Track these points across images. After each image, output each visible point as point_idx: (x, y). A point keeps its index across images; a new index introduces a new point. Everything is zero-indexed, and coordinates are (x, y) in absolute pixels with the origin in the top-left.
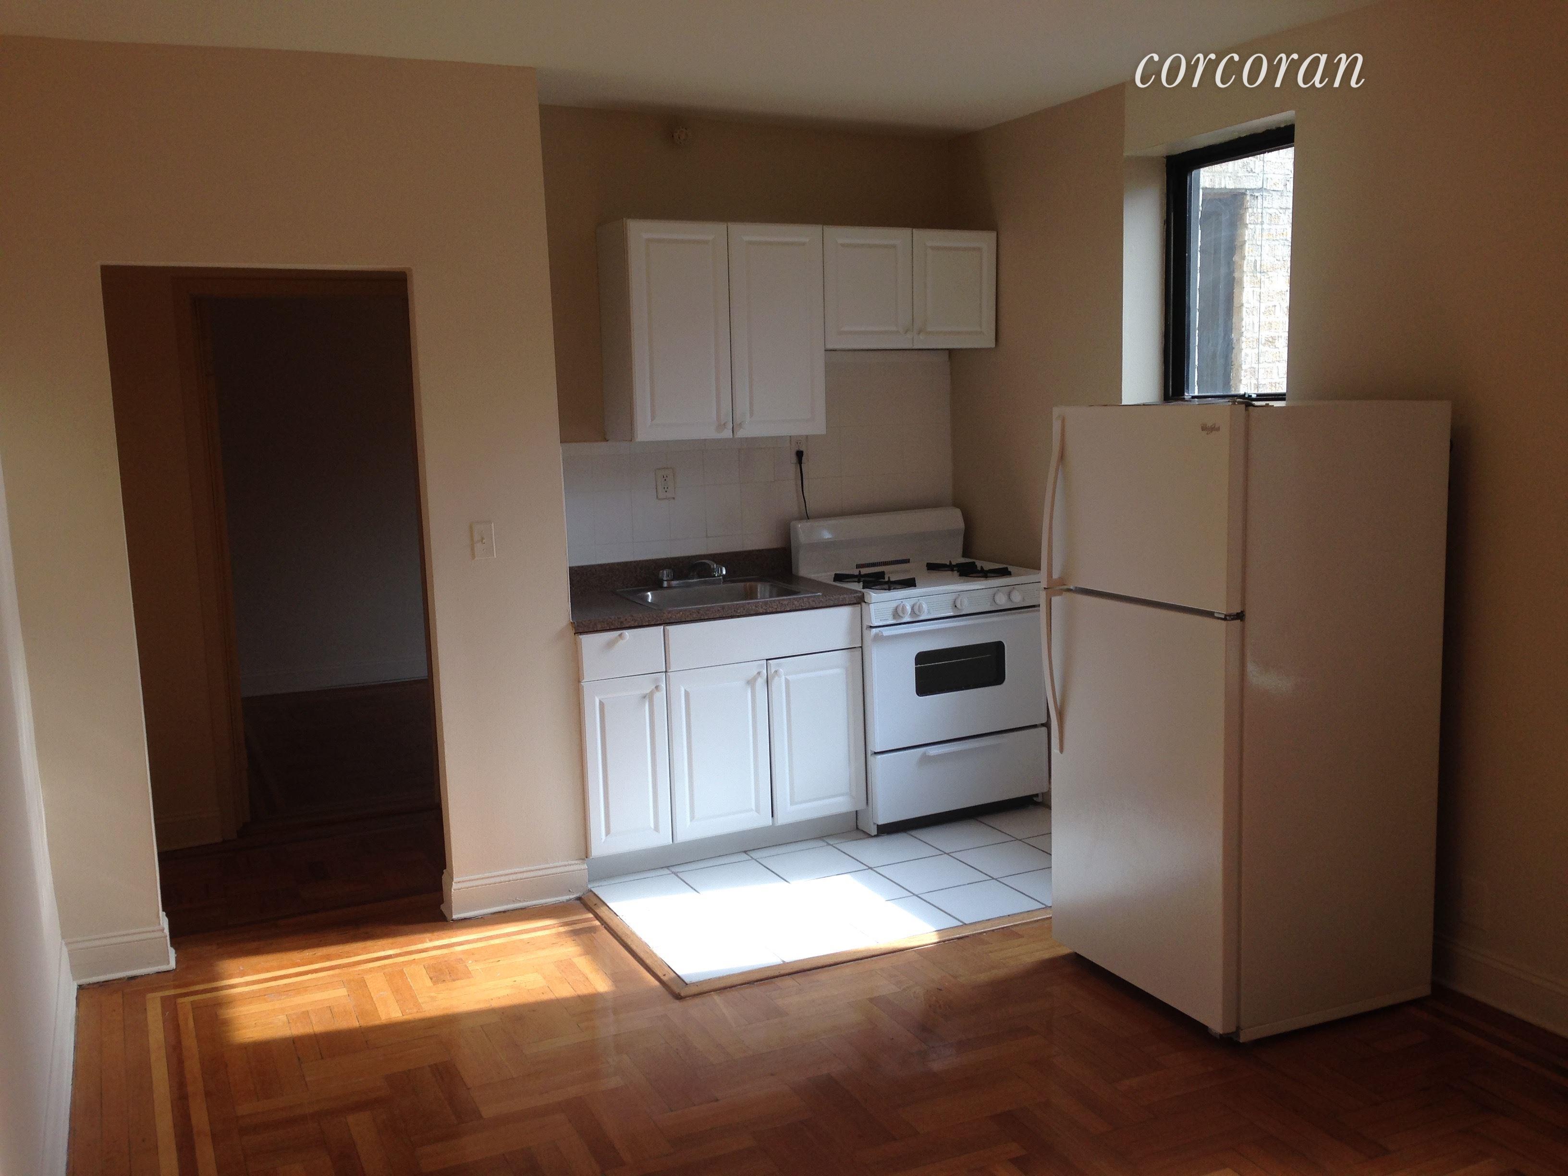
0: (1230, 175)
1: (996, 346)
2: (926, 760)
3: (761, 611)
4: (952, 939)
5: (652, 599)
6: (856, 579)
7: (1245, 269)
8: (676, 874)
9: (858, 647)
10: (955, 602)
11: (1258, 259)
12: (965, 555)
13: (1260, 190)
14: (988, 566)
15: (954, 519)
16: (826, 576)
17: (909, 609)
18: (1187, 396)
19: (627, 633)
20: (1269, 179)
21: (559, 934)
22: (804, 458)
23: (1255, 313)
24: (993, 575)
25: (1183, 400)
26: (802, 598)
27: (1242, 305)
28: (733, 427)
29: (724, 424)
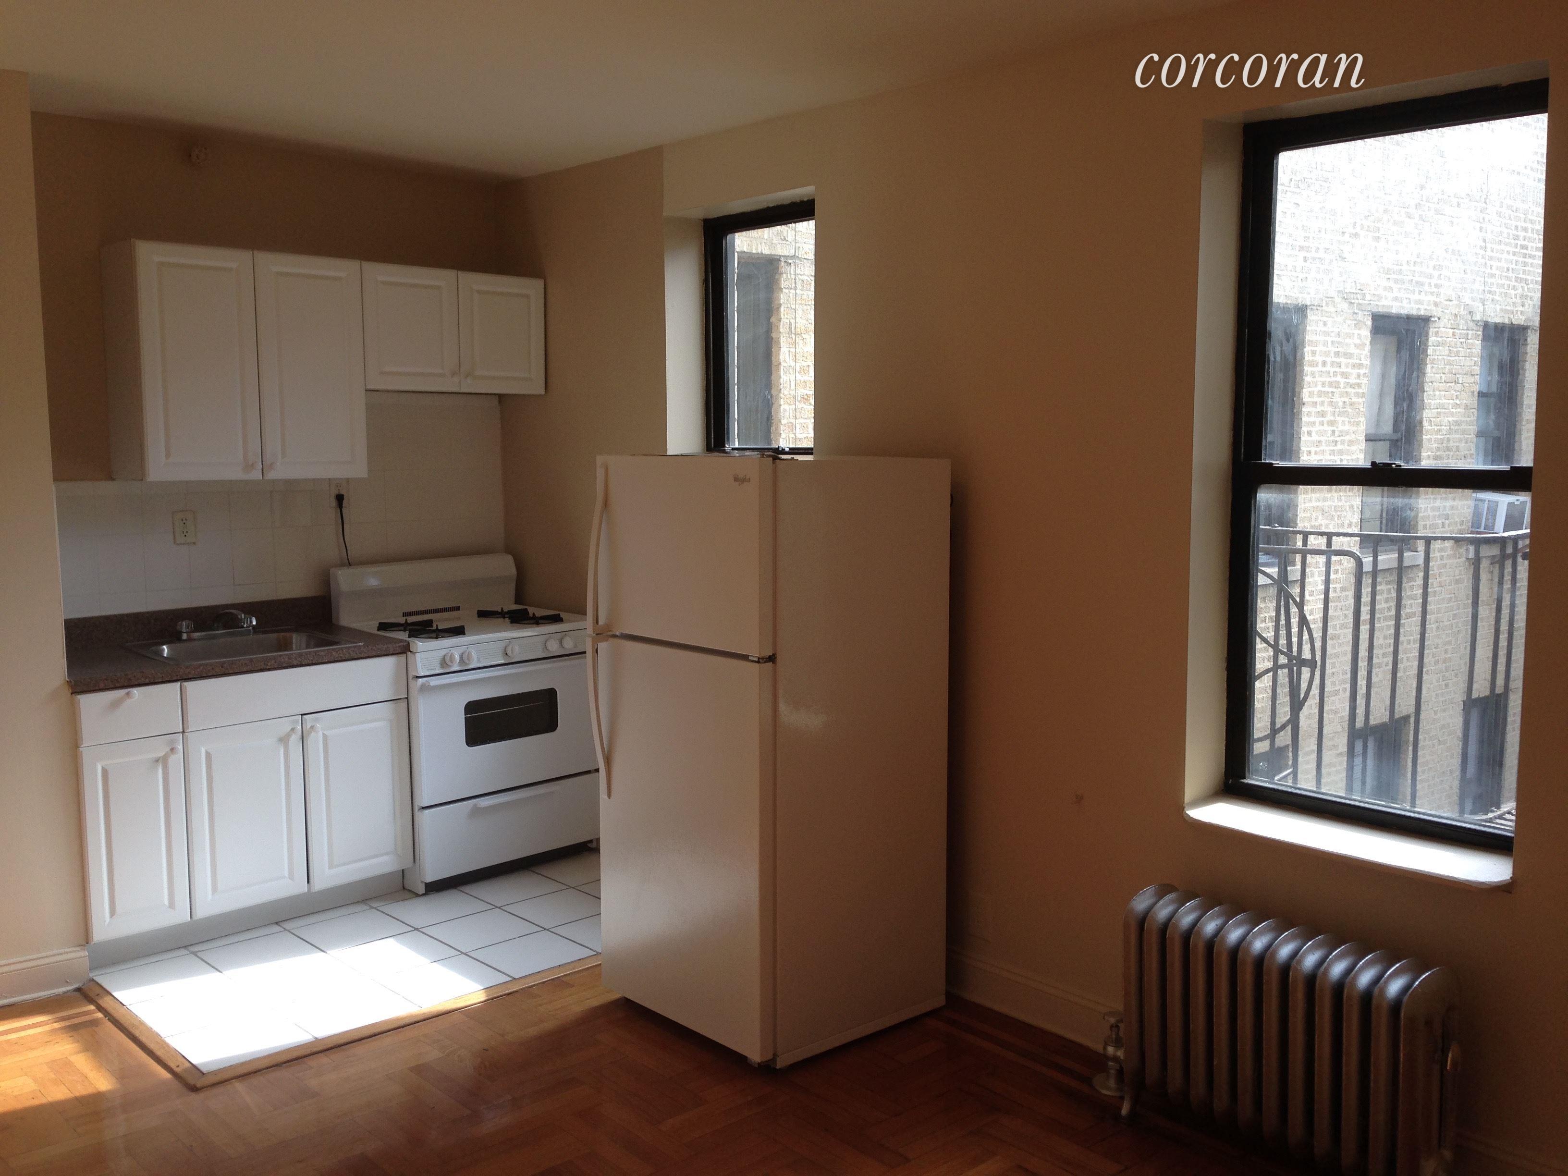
0: (765, 241)
1: (546, 392)
2: (476, 812)
3: (295, 663)
4: (501, 996)
5: (168, 654)
6: (402, 628)
7: (781, 330)
8: (195, 954)
9: (404, 698)
10: (506, 649)
11: (793, 321)
12: (517, 602)
13: (793, 257)
14: (540, 612)
15: (506, 566)
16: (370, 626)
17: (457, 657)
18: (728, 447)
19: (135, 691)
20: (801, 249)
21: (54, 1031)
22: (345, 503)
23: (791, 372)
24: (547, 622)
25: (724, 452)
26: (342, 649)
27: (780, 364)
28: (262, 468)
29: (253, 465)
